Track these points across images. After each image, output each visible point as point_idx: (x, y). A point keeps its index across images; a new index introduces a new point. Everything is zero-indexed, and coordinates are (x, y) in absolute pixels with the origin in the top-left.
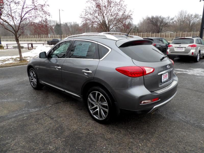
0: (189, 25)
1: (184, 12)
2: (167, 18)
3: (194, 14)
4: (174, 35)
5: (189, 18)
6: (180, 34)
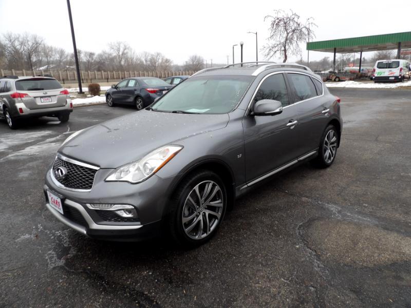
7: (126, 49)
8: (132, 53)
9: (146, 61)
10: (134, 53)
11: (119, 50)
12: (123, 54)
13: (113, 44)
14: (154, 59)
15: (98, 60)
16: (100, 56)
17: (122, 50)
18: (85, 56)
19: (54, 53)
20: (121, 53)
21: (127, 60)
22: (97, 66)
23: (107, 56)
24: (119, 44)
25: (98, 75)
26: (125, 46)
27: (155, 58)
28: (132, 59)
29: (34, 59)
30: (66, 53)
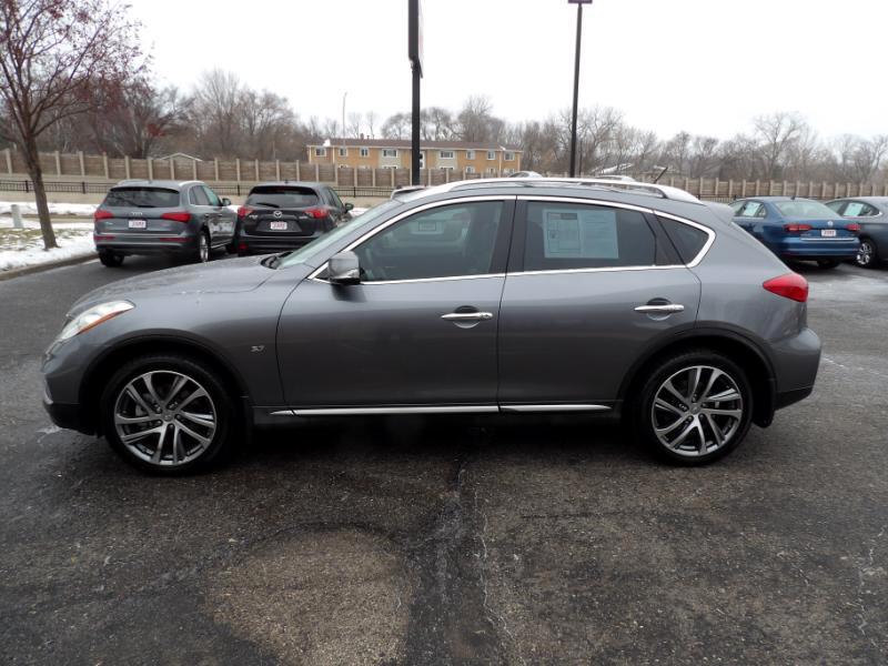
0: (252, 134)
1: (223, 79)
2: (167, 96)
3: (260, 94)
4: (214, 169)
5: (245, 104)
6: (235, 166)
7: (794, 129)
8: (810, 138)
9: (845, 158)
10: (814, 138)
11: (776, 133)
12: (784, 140)
13: (764, 120)
14: (867, 152)
15: (721, 154)
16: (730, 145)
17: (783, 131)
18: (696, 145)
19: (635, 141)
20: (779, 139)
21: (792, 154)
22: (717, 169)
23: (744, 145)
24: (780, 118)
25: (704, 185)
26: (793, 122)
27: (872, 150)
28: (806, 152)
29: (599, 152)
30: (658, 141)
